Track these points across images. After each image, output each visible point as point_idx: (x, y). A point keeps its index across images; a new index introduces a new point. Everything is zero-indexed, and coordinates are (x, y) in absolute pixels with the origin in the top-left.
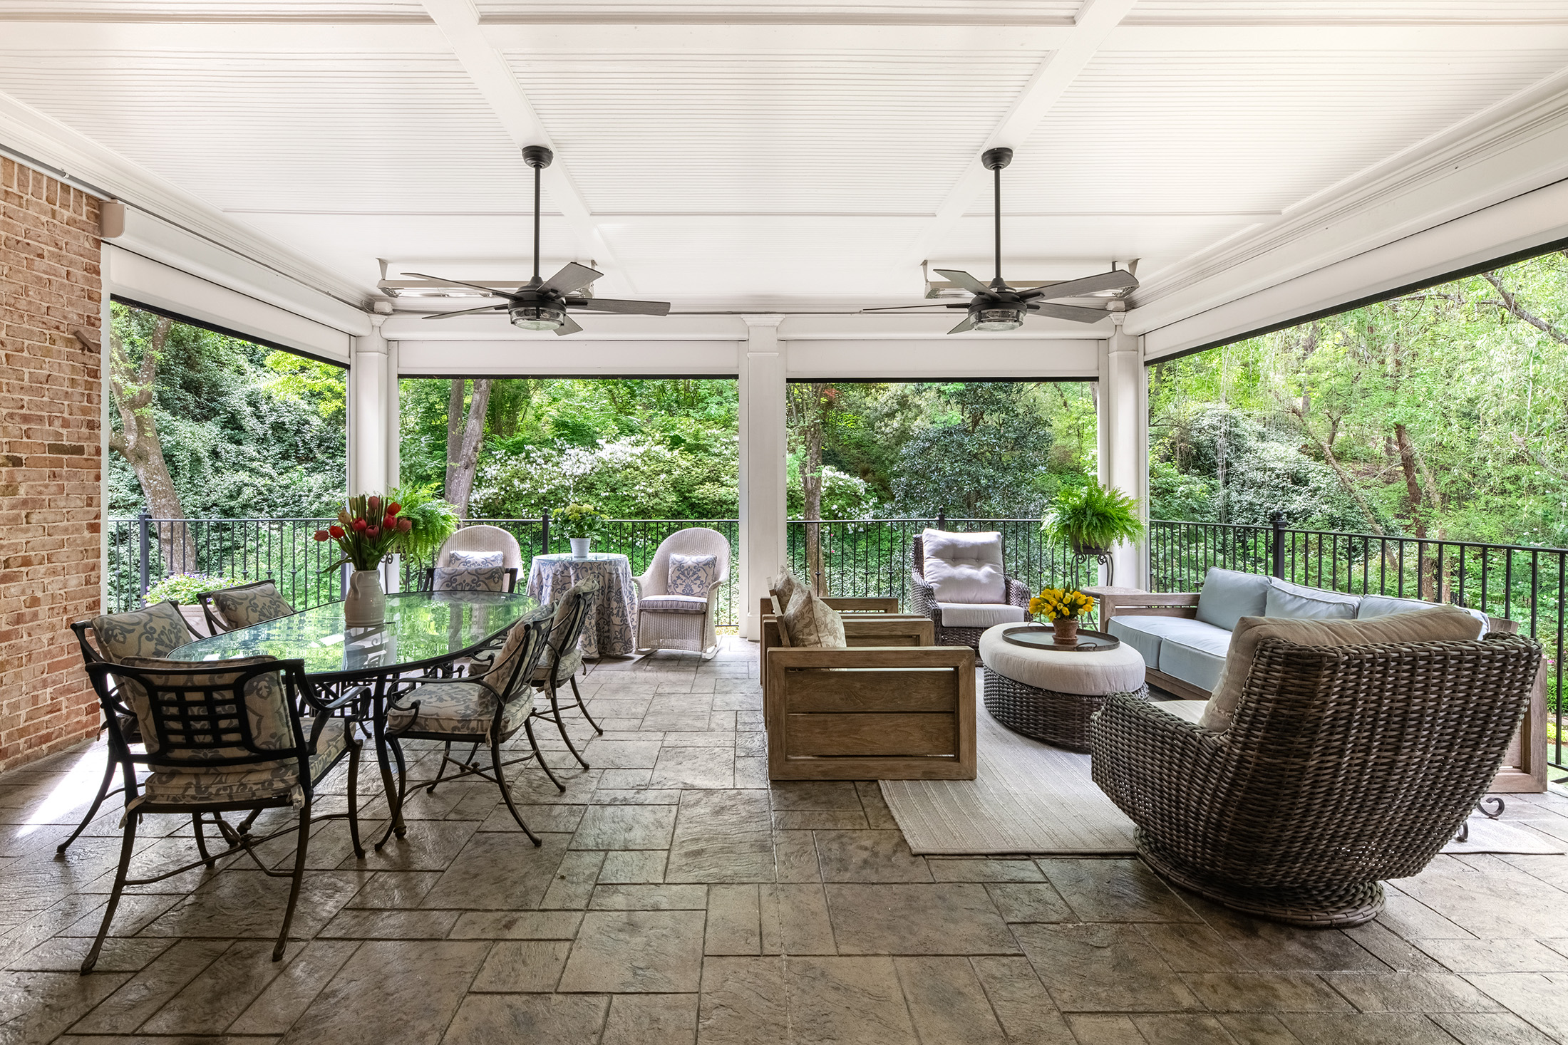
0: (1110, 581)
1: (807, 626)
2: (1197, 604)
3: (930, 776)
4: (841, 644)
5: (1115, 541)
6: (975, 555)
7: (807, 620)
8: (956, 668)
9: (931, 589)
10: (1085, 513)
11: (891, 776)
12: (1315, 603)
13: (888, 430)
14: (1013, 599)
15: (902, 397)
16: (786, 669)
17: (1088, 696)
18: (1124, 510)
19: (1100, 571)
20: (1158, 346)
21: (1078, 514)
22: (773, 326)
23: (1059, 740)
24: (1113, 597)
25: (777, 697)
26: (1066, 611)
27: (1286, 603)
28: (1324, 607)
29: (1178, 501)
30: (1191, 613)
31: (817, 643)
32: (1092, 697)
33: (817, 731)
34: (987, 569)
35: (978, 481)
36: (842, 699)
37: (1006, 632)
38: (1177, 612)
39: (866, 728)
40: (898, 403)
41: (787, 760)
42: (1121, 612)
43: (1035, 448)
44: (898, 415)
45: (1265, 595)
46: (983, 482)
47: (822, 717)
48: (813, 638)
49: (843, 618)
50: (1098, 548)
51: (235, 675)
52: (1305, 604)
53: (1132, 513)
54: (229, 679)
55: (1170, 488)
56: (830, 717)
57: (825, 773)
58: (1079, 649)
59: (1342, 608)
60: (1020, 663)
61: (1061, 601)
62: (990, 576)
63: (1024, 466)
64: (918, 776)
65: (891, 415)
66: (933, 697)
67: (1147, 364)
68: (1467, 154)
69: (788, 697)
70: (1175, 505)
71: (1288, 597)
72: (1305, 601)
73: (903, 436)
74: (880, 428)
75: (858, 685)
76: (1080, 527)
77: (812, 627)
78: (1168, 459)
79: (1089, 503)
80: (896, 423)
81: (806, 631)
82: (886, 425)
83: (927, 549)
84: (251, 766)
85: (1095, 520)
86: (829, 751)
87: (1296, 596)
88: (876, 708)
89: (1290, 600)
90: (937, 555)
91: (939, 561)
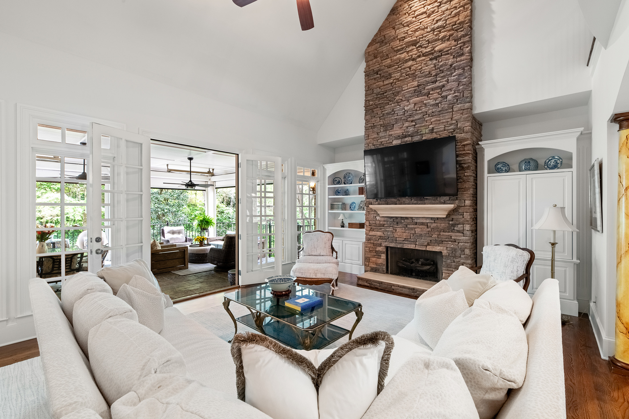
0: (208, 236)
1: (154, 246)
3: (180, 269)
4: (160, 249)
5: (209, 227)
6: (178, 232)
8: (185, 250)
9: (169, 241)
10: (203, 221)
14: (187, 241)
18: (211, 220)
19: (207, 233)
21: (202, 221)
24: (209, 238)
26: (202, 240)
29: (225, 215)
33: (158, 264)
34: (181, 235)
35: (164, 211)
36: (163, 258)
39: (168, 263)
42: (211, 241)
43: (183, 200)
48: (155, 248)
50: (206, 229)
51: (71, 256)
53: (213, 221)
54: (70, 256)
55: (223, 211)
56: (161, 262)
57: (160, 272)
58: (204, 246)
60: (194, 250)
62: (182, 236)
63: (179, 206)
66: (180, 255)
70: (224, 216)
75: (166, 255)
76: (202, 224)
78: (222, 202)
79: (204, 219)
83: (165, 232)
84: (69, 273)
85: (205, 223)
86: (160, 268)
88: (169, 259)
90: (169, 232)
91: (169, 234)
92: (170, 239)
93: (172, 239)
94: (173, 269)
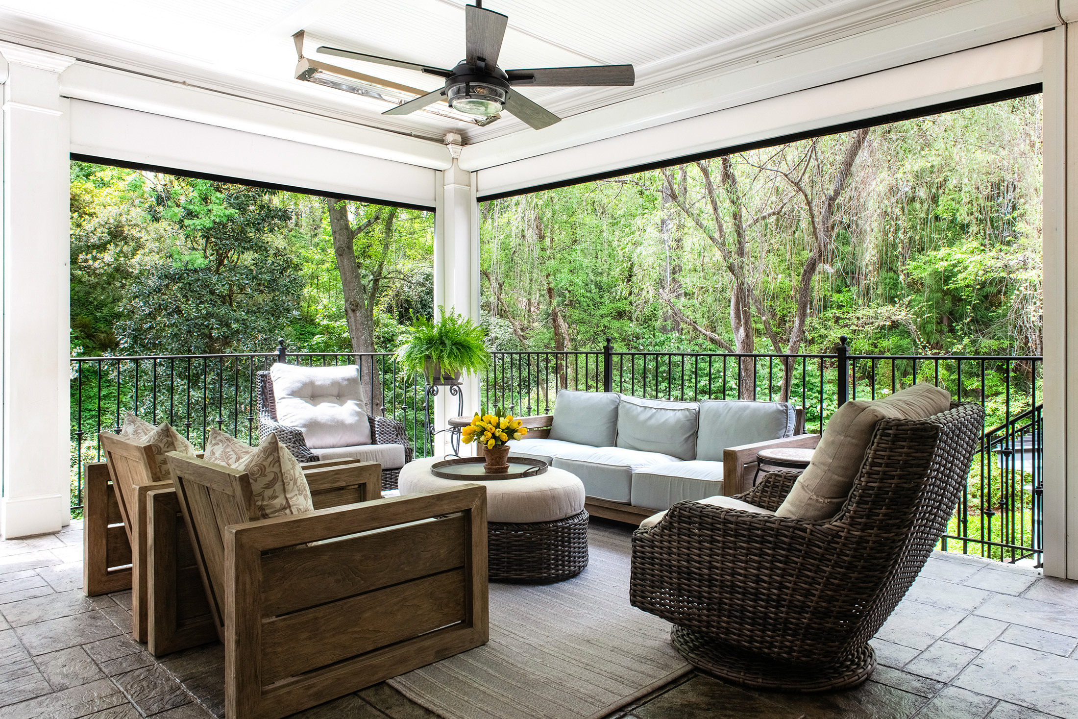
1: (269, 486)
2: (551, 425)
3: (444, 654)
6: (335, 392)
7: (271, 477)
8: (468, 511)
9: (301, 434)
11: (401, 669)
12: (663, 410)
13: (97, 264)
14: (379, 437)
15: (117, 227)
16: (264, 553)
17: (552, 522)
20: (490, 184)
22: (54, 72)
23: (526, 575)
25: (249, 600)
27: (638, 414)
28: (671, 413)
30: (546, 433)
31: (284, 508)
32: (556, 521)
33: (304, 635)
34: (351, 407)
36: (337, 581)
37: (435, 466)
38: (531, 434)
39: (367, 615)
40: (110, 233)
41: (264, 693)
44: (111, 247)
45: (616, 409)
46: (235, 326)
47: (310, 615)
48: (279, 502)
49: (304, 468)
52: (655, 413)
56: (321, 612)
59: (687, 413)
61: (498, 426)
64: (431, 658)
65: (102, 247)
66: (443, 552)
67: (480, 200)
68: (766, 52)
69: (263, 596)
71: (639, 409)
72: (654, 411)
73: (120, 272)
74: (86, 261)
75: (358, 556)
77: (278, 486)
80: (108, 257)
81: (268, 493)
82: (95, 259)
83: (279, 388)
86: (321, 661)
87: (646, 407)
88: (379, 584)
89: (642, 412)
90: (294, 394)
91: (297, 401)
92: (304, 426)
93: (314, 426)
94: (403, 660)
